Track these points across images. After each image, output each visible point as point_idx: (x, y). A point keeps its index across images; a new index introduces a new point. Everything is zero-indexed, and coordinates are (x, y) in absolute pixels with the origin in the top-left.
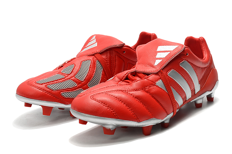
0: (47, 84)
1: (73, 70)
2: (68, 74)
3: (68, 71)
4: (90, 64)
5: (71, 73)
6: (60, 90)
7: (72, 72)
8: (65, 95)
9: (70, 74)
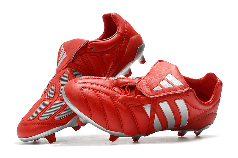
0: (38, 116)
1: (55, 91)
2: (53, 97)
3: (51, 94)
4: (68, 77)
5: (55, 94)
6: (52, 116)
7: (55, 92)
8: (59, 117)
9: (54, 96)
